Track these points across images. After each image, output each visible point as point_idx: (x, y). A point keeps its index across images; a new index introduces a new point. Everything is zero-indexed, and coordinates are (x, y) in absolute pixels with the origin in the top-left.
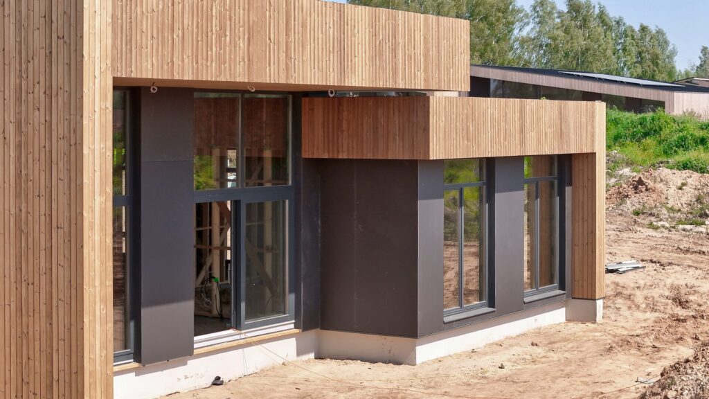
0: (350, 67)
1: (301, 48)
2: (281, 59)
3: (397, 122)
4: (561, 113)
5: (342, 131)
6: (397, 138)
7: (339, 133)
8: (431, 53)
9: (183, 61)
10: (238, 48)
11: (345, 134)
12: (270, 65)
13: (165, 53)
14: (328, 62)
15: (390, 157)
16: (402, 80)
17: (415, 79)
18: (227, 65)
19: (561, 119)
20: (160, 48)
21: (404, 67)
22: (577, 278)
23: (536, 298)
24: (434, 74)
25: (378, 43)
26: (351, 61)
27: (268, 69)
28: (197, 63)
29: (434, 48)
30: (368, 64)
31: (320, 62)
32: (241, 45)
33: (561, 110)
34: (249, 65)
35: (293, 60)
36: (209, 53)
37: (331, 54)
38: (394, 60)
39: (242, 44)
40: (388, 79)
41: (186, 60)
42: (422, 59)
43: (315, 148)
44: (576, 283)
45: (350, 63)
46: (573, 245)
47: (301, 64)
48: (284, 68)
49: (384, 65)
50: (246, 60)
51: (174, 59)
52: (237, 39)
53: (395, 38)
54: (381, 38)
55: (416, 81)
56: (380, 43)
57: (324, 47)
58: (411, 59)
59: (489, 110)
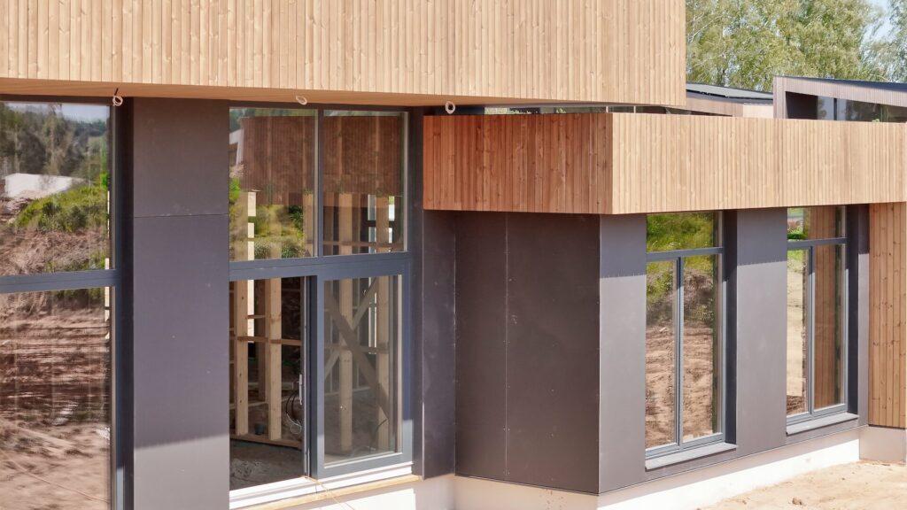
0: (464, 64)
1: (372, 34)
2: (334, 50)
3: (564, 155)
4: (846, 140)
5: (482, 169)
6: (564, 179)
7: (478, 171)
8: (615, 45)
9: (141, 52)
10: (249, 33)
11: (487, 173)
12: (311, 60)
13: (106, 39)
14: (423, 56)
15: (553, 210)
16: (562, 86)
17: (585, 86)
18: (229, 60)
19: (846, 151)
20: (96, 31)
21: (565, 66)
22: (876, 396)
23: (807, 426)
24: (621, 78)
25: (517, 27)
26: (468, 55)
27: (308, 66)
28: (170, 54)
29: (621, 37)
30: (498, 60)
31: (409, 56)
32: (257, 27)
33: (845, 135)
34: (271, 60)
35: (356, 53)
36: (194, 39)
37: (430, 44)
38: (547, 54)
39: (259, 26)
40: (535, 87)
41: (147, 51)
42: (599, 55)
43: (443, 194)
44: (876, 402)
45: (464, 59)
46: (871, 344)
47: (372, 59)
48: (340, 65)
49: (529, 62)
50: (265, 51)
51: (124, 49)
52: (248, 17)
53: (550, 19)
54: (523, 18)
55: (588, 88)
56: (521, 26)
57: (416, 32)
58: (578, 52)
59: (720, 136)
